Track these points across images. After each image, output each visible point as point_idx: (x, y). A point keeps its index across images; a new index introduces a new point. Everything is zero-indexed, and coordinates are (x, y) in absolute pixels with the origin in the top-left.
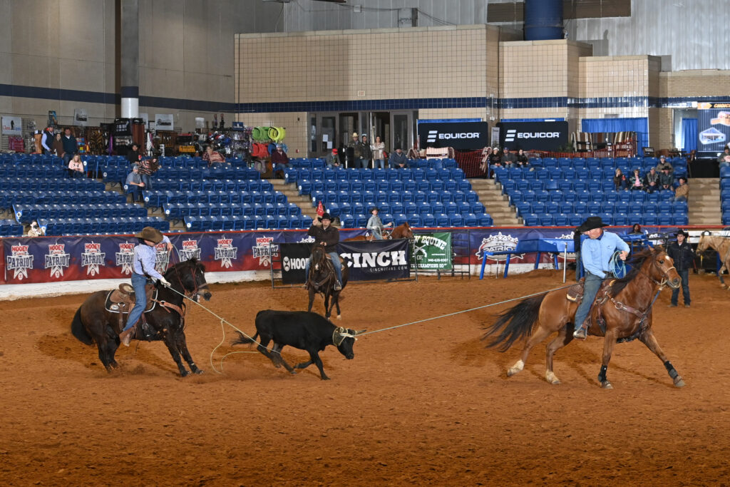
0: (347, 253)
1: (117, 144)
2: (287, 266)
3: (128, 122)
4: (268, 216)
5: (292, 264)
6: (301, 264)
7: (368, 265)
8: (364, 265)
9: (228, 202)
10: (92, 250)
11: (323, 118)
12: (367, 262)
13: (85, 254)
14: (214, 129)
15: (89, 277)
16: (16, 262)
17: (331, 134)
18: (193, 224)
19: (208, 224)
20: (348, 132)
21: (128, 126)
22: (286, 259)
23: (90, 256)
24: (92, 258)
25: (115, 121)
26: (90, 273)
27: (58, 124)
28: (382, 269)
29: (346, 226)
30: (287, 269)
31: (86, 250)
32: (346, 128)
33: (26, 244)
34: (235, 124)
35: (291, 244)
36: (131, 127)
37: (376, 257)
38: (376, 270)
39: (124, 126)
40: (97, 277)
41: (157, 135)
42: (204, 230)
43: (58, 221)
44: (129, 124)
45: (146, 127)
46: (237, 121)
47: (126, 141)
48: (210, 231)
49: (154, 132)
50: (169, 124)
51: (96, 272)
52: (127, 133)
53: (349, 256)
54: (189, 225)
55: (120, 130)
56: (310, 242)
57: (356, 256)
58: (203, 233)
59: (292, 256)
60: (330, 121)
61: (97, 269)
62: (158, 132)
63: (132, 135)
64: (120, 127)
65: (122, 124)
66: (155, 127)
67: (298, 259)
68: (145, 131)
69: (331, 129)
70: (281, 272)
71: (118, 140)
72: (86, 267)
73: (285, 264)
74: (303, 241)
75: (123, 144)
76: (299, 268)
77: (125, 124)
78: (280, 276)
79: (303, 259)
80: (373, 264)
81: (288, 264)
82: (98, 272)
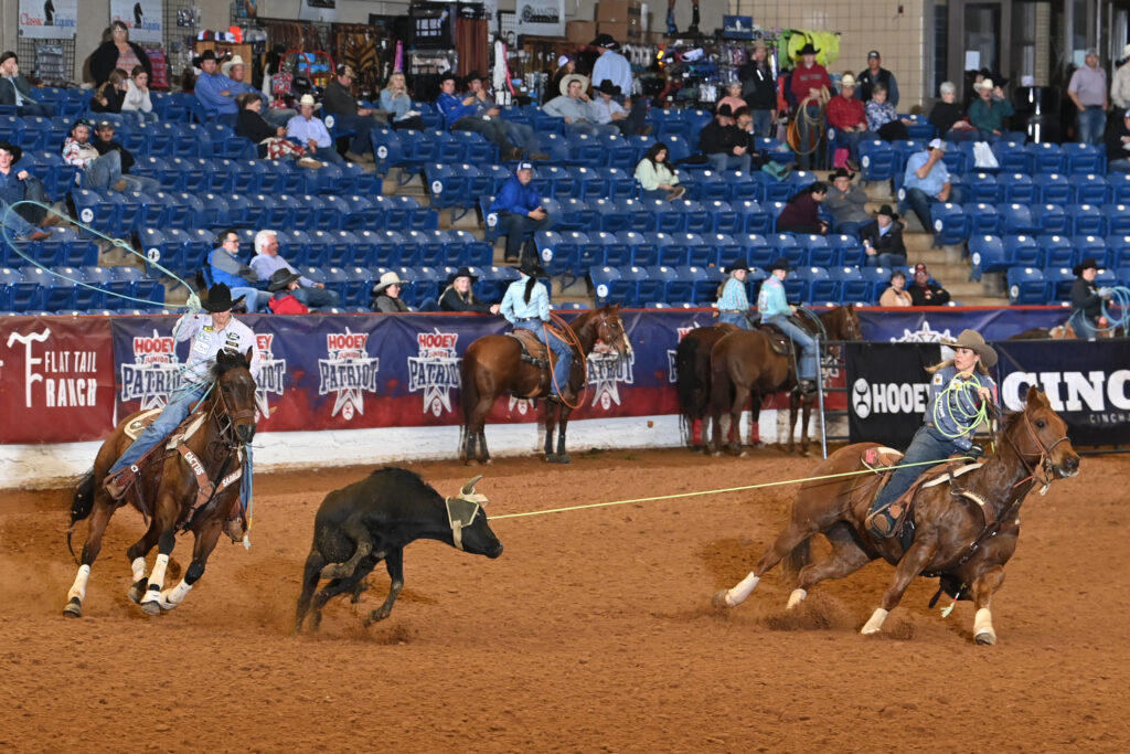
0: (1027, 370)
1: (415, 71)
2: (862, 403)
3: (444, 14)
4: (815, 270)
5: (877, 399)
6: (900, 398)
7: (1084, 404)
8: (1074, 405)
9: (708, 229)
10: (346, 350)
11: (968, 6)
12: (1080, 397)
13: (330, 363)
14: (674, 34)
15: (338, 424)
17: (989, 49)
18: (614, 288)
19: (653, 290)
20: (1033, 44)
21: (445, 24)
22: (861, 384)
25: (411, 9)
27: (259, 15)
28: (1122, 418)
29: (1021, 300)
30: (863, 412)
32: (1029, 33)
34: (730, 20)
35: (877, 346)
36: (454, 25)
37: (1105, 385)
38: (1105, 418)
39: (436, 24)
40: (358, 422)
41: (520, 47)
42: (642, 303)
44: (448, 18)
45: (492, 25)
46: (733, 12)
47: (439, 62)
48: (659, 306)
49: (513, 40)
50: (555, 19)
51: (356, 412)
52: (441, 42)
53: (1031, 379)
54: (603, 291)
55: (425, 34)
56: (927, 339)
57: (1050, 380)
58: (641, 311)
59: (877, 377)
60: (986, 15)
61: (359, 403)
62: (523, 40)
63: (453, 48)
64: (424, 24)
65: (429, 18)
66: (514, 26)
67: (893, 387)
68: (491, 38)
69: (988, 35)
70: (846, 419)
71: (416, 61)
73: (856, 398)
74: (908, 336)
75: (432, 71)
76: (895, 410)
77: (437, 17)
78: (844, 430)
79: (906, 387)
80: (1097, 404)
81: (867, 398)
82: (360, 409)
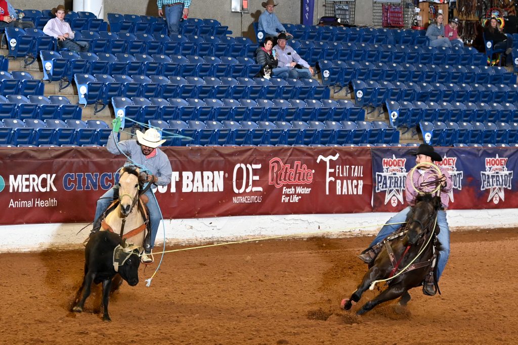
10: (496, 166)
13: (486, 173)
15: (490, 206)
16: (388, 182)
23: (493, 176)
24: (495, 179)
26: (492, 200)
31: (487, 167)
33: (403, 156)
40: (501, 205)
43: (448, 125)
51: (500, 199)
72: (488, 191)
82: (503, 198)
